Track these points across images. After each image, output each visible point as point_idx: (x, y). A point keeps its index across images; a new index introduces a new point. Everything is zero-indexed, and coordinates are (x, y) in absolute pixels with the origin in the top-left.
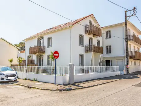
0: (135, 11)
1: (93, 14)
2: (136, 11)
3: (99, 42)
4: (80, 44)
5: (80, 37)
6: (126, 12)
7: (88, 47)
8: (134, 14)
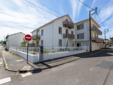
0: (96, 10)
1: (68, 15)
3: (72, 32)
4: (60, 33)
5: (60, 29)
6: (90, 11)
7: (66, 35)
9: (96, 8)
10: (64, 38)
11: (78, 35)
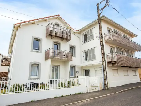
4: (38, 50)
5: (39, 41)
8: (107, 4)
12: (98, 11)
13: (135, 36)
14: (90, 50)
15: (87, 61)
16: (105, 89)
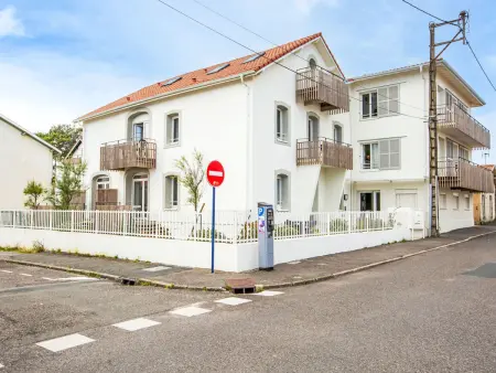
0: (464, 24)
1: (320, 34)
2: (466, 26)
3: (338, 128)
4: (279, 135)
5: (279, 112)
6: (433, 26)
7: (306, 146)
8: (461, 35)
9: (463, 15)
10: (299, 162)
11: (367, 148)
12: (433, 45)
13: (479, 103)
14: (384, 141)
15: (371, 170)
16: (433, 236)
